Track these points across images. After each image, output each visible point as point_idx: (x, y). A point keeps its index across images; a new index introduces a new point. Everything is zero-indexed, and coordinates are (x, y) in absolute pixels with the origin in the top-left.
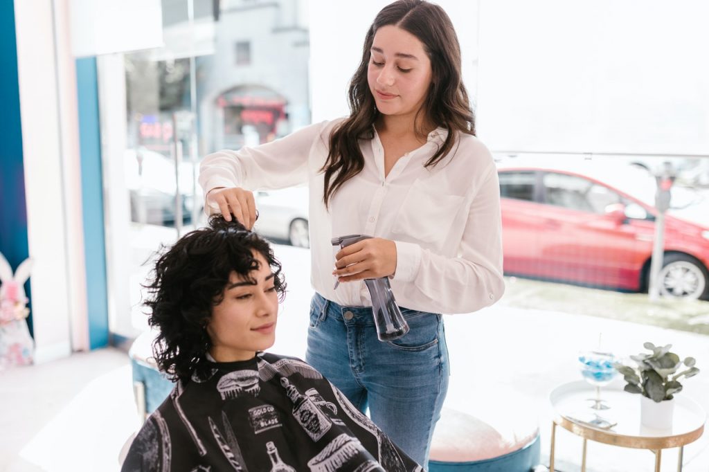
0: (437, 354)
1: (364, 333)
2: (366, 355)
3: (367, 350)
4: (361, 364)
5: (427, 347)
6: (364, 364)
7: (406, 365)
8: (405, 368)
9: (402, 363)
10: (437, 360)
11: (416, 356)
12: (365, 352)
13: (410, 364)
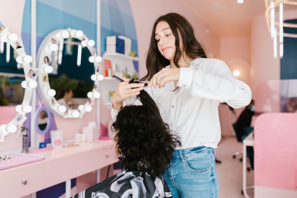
0: (211, 174)
1: (176, 162)
2: (177, 173)
3: (177, 170)
4: (175, 177)
5: (206, 170)
6: (176, 178)
7: (196, 179)
8: (195, 180)
9: (194, 178)
10: (211, 177)
11: (201, 175)
12: (176, 171)
13: (198, 179)
